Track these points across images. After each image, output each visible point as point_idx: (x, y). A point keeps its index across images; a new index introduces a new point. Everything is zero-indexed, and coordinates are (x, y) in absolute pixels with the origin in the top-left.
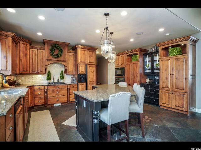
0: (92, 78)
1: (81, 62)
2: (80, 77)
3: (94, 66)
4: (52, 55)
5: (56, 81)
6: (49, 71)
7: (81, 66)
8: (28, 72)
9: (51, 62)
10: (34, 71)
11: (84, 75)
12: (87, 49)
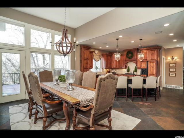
0: (152, 72)
1: (144, 60)
2: (142, 70)
3: (155, 62)
4: (127, 58)
5: (132, 73)
6: (129, 67)
7: (143, 63)
8: (117, 67)
9: (127, 62)
10: (120, 67)
11: (145, 69)
12: (149, 49)
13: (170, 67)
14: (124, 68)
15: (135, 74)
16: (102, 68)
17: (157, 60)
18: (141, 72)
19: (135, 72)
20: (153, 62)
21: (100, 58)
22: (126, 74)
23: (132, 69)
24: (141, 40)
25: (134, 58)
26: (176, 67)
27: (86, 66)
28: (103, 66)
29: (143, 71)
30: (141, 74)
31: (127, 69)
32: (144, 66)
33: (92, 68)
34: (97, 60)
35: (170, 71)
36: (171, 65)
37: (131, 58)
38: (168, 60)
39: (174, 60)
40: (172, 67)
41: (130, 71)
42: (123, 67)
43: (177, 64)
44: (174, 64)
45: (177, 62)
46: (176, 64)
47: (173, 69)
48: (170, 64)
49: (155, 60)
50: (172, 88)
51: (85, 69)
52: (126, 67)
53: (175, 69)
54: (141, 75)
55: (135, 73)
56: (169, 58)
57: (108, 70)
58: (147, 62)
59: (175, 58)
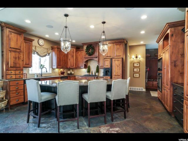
0: (117, 73)
1: (108, 56)
2: (105, 70)
3: (120, 59)
4: (87, 54)
5: (94, 74)
6: (89, 66)
7: (106, 61)
8: (74, 67)
9: (87, 59)
10: (78, 66)
11: (109, 69)
12: (113, 43)
13: (134, 66)
14: (83, 68)
15: (96, 76)
16: (52, 68)
17: (122, 57)
18: (104, 73)
19: (96, 72)
20: (118, 59)
21: (49, 52)
22: (85, 75)
23: (93, 69)
24: (104, 23)
25: (95, 54)
26: (139, 66)
27: (15, 63)
28: (54, 65)
29: (106, 72)
30: (104, 75)
31: (87, 69)
32: (107, 64)
33: (30, 67)
34: (42, 55)
35: (134, 71)
36: (135, 65)
37: (92, 55)
38: (132, 59)
39: (138, 58)
40: (136, 67)
41: (91, 72)
42: (82, 66)
43: (141, 63)
44: (137, 64)
45: (140, 61)
46: (139, 63)
47: (136, 69)
48: (134, 63)
49: (121, 57)
50: (136, 90)
51: (11, 67)
52: (86, 66)
53: (138, 69)
54: (104, 77)
55: (97, 74)
56: (133, 57)
57: (61, 70)
58: (111, 59)
59: (139, 56)
